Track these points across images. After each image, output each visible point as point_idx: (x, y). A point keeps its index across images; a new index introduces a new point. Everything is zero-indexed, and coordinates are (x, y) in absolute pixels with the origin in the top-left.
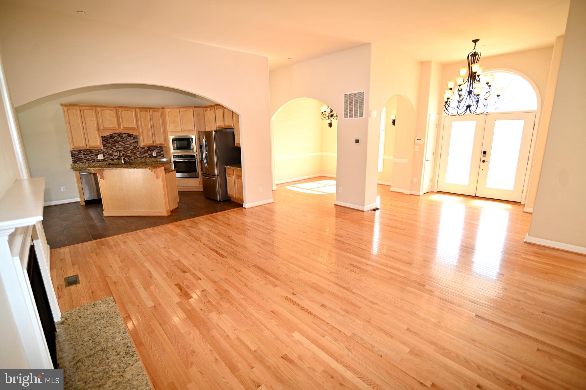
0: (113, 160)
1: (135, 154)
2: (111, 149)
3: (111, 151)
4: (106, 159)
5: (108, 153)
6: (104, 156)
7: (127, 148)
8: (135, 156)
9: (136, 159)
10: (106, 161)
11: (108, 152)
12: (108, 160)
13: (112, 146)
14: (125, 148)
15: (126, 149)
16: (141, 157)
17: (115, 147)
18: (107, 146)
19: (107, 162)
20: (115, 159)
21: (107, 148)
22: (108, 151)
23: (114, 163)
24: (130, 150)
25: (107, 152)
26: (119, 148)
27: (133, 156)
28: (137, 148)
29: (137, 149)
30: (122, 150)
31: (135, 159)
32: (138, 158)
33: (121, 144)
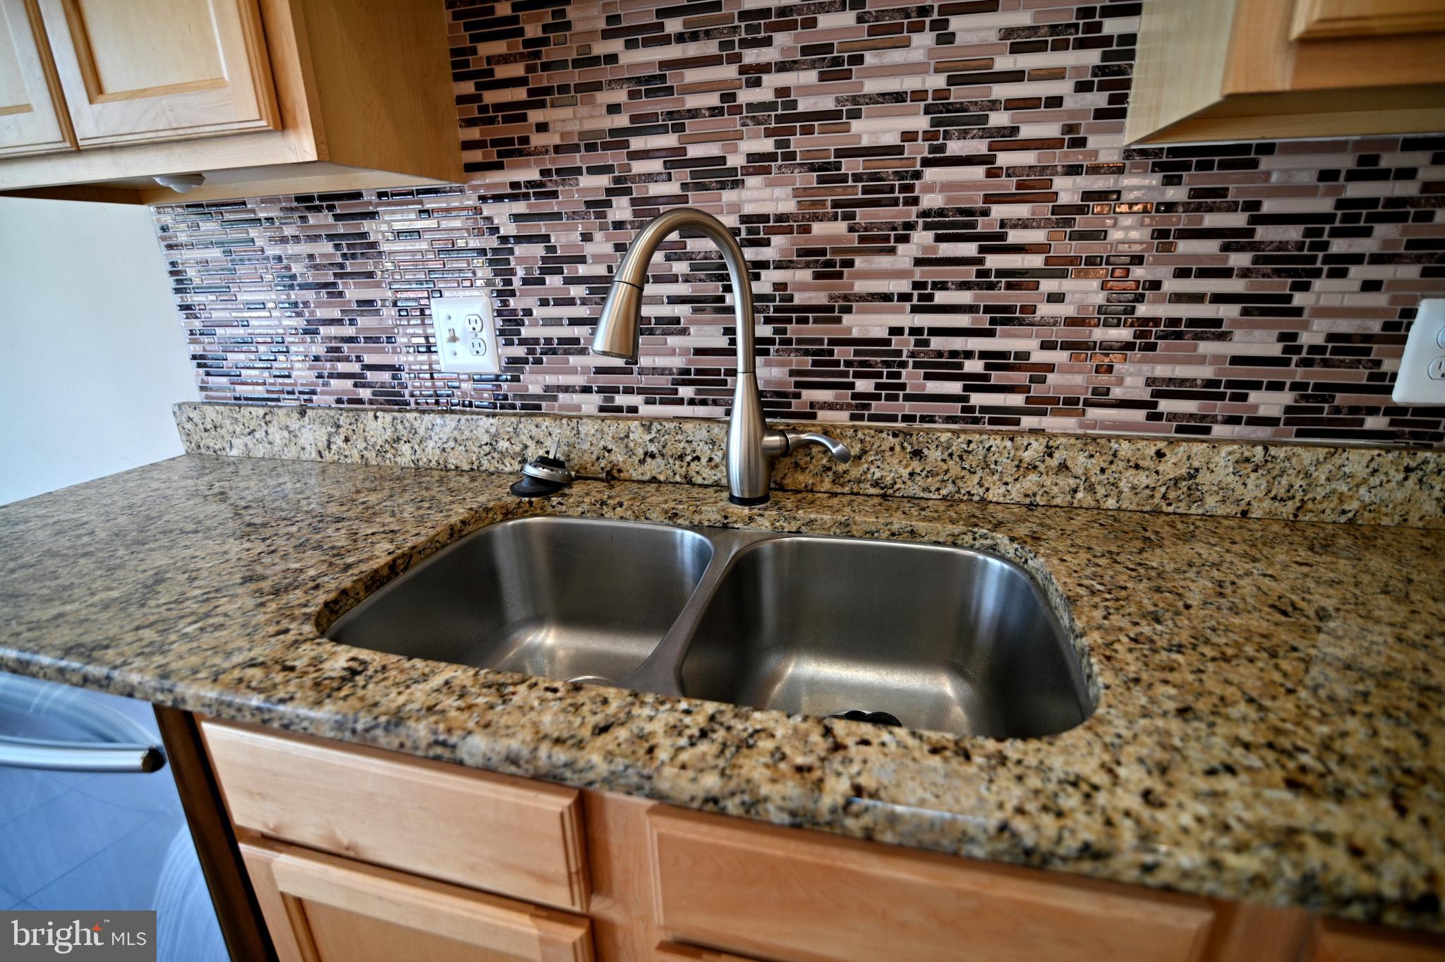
0: (620, 400)
1: (1003, 317)
2: (598, 206)
3: (601, 245)
4: (533, 383)
5: (554, 281)
6: (509, 324)
7: (877, 192)
8: (995, 360)
9: (1003, 418)
10: (532, 407)
11: (552, 265)
12: (551, 392)
13: (618, 139)
14: (827, 171)
15: (845, 209)
16: (1100, 398)
17: (675, 159)
18: (553, 139)
19: (528, 427)
20: (651, 395)
21: (540, 190)
22: (564, 238)
23: (619, 457)
24: (922, 238)
25: (539, 250)
26: (732, 180)
27: (946, 366)
28: (1067, 190)
29: (1064, 214)
30: (782, 223)
31: (970, 416)
32: (1038, 406)
33: (764, 94)
